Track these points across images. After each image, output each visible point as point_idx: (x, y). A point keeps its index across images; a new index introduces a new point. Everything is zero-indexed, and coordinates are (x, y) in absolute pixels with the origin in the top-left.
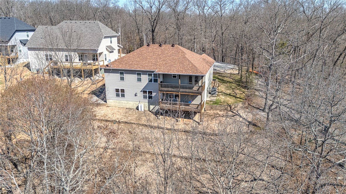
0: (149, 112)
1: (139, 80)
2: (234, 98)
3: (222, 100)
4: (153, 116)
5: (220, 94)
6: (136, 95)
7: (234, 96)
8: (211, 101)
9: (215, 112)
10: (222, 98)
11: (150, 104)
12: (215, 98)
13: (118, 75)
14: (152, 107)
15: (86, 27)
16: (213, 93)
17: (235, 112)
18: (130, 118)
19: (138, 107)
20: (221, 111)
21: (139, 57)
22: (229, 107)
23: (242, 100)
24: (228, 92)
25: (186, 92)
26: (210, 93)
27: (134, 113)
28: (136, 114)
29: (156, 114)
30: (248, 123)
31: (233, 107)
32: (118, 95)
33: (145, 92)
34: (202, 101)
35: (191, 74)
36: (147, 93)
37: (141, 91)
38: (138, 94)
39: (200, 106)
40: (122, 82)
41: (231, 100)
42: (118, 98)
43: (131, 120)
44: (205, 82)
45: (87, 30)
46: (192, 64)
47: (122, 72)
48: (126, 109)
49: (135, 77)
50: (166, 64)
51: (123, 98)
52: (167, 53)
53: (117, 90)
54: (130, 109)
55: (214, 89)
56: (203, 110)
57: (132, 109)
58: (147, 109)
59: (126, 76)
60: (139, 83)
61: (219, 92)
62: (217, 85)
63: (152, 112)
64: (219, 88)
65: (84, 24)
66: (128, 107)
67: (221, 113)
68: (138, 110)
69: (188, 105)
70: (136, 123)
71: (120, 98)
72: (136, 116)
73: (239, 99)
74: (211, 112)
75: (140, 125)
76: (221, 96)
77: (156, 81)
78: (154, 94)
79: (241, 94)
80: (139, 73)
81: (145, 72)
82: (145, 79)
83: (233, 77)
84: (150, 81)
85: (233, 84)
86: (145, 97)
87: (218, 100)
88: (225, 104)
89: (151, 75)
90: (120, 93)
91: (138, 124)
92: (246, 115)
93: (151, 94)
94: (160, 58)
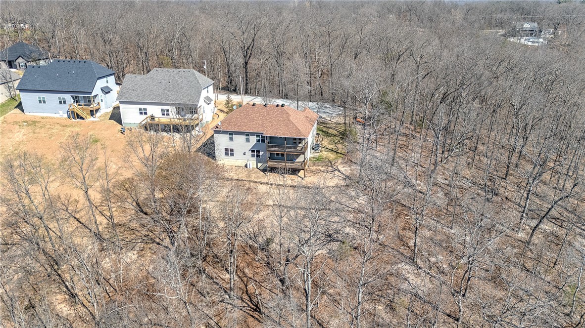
0: (257, 169)
1: (248, 140)
2: (335, 154)
3: (324, 156)
4: (262, 173)
5: (323, 149)
6: (244, 154)
7: (335, 151)
8: (314, 158)
9: (317, 168)
10: (325, 154)
11: (258, 162)
12: (318, 154)
13: (228, 136)
14: (259, 165)
15: (181, 77)
16: (316, 149)
17: (335, 167)
18: (240, 176)
19: (246, 165)
20: (322, 167)
21: (246, 118)
22: (330, 163)
23: (342, 156)
24: (331, 147)
25: (291, 152)
26: (313, 149)
27: (244, 171)
28: (245, 171)
29: (264, 171)
30: (344, 177)
31: (333, 163)
32: (227, 154)
33: (253, 151)
34: (305, 159)
35: (295, 137)
36: (255, 152)
37: (250, 151)
38: (246, 154)
39: (303, 164)
40: (231, 142)
41: (332, 156)
42: (227, 157)
43: (242, 177)
44: (307, 142)
45: (183, 81)
46: (296, 127)
47: (231, 133)
48: (236, 166)
49: (244, 137)
50: (272, 125)
51: (232, 157)
52: (273, 114)
53: (226, 150)
54: (239, 167)
55: (317, 146)
56: (307, 166)
57: (241, 167)
58: (255, 166)
59: (234, 137)
60: (247, 143)
61: (322, 147)
62: (321, 140)
63: (260, 170)
64: (323, 142)
65: (178, 73)
66: (237, 165)
67: (322, 169)
68: (247, 167)
69: (293, 163)
70: (247, 180)
71: (229, 157)
72: (246, 173)
73: (339, 155)
74: (314, 168)
75: (251, 181)
76: (324, 152)
77: (263, 141)
78: (261, 153)
79: (342, 148)
80: (248, 134)
81: (253, 134)
82: (253, 140)
83: (338, 129)
84: (258, 141)
85: (337, 138)
86: (253, 156)
87: (320, 156)
88: (327, 160)
89: (259, 136)
90: (229, 152)
91: (249, 181)
92: (345, 169)
93: (259, 153)
94: (266, 120)
